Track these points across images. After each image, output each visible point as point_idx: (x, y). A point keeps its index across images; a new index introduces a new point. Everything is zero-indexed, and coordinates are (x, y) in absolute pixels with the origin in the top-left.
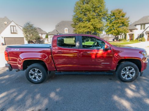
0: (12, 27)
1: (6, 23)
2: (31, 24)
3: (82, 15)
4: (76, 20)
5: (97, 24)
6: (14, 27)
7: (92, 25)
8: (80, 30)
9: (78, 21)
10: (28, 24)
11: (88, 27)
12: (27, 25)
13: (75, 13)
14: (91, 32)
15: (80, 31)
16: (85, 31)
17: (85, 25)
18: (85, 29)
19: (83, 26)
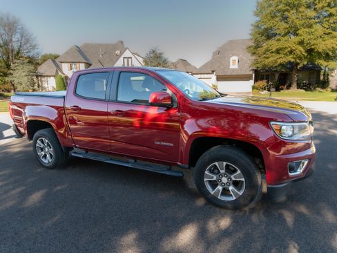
0: (126, 60)
1: (118, 52)
2: (158, 52)
3: (277, 19)
4: (259, 34)
5: (315, 42)
6: (130, 60)
7: (301, 43)
8: (266, 60)
9: (263, 38)
10: (154, 52)
11: (289, 49)
12: (152, 55)
13: (258, 19)
14: (298, 64)
15: (267, 62)
16: (279, 61)
17: (280, 45)
18: (278, 56)
19: (274, 50)
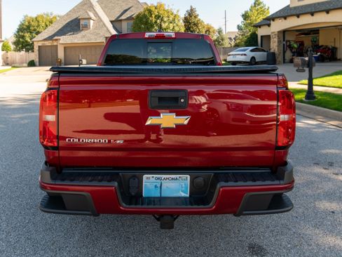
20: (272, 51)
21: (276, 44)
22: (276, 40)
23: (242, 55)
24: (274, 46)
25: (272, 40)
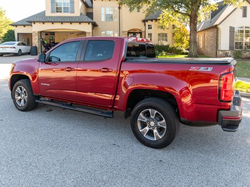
20: (34, 45)
21: (37, 40)
22: (37, 37)
23: (11, 48)
24: (36, 42)
25: (33, 37)
